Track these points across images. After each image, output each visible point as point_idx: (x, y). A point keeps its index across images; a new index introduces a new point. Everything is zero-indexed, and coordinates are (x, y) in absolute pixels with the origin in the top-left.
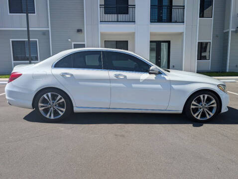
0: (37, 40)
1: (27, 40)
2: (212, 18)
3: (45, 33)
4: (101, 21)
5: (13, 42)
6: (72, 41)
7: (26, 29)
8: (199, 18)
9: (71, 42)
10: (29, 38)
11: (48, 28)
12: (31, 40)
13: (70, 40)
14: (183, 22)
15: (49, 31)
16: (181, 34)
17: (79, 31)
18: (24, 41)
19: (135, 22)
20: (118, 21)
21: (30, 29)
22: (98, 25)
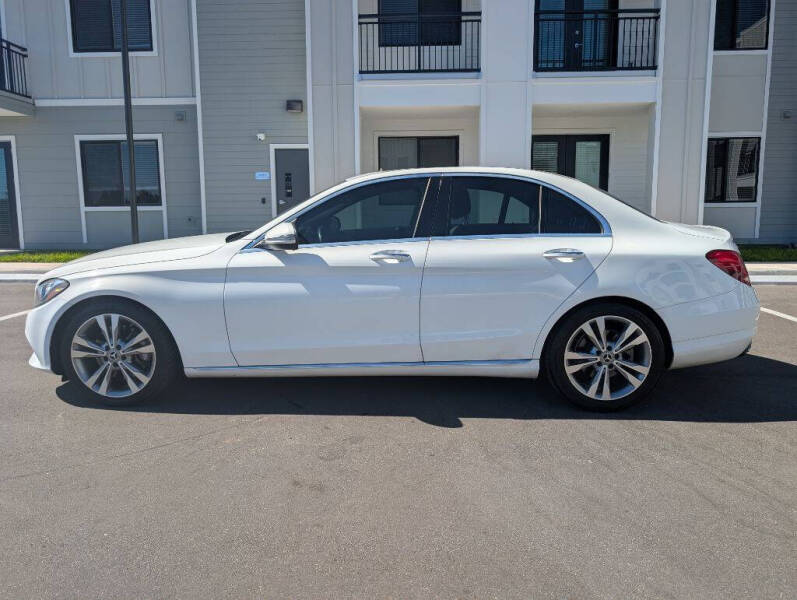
0: (159, 137)
1: (124, 137)
2: (769, 52)
3: (184, 115)
4: (361, 72)
5: (83, 144)
6: (270, 139)
7: (121, 102)
8: (711, 52)
9: (266, 144)
10: (130, 132)
11: (194, 96)
12: (136, 137)
13: (261, 136)
14: (654, 68)
15: (195, 106)
16: (648, 109)
17: (294, 105)
18: (118, 142)
19: (478, 70)
20: (419, 71)
21: (134, 102)
22: (353, 84)
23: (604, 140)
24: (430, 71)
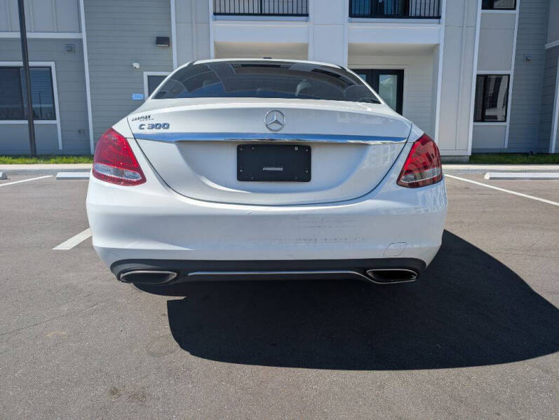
0: (52, 64)
1: (21, 64)
2: (517, 12)
3: (73, 47)
4: (215, 14)
6: (144, 67)
7: (18, 35)
8: (480, 11)
9: (141, 71)
10: (26, 60)
11: (80, 32)
12: (31, 64)
13: (136, 65)
14: (439, 17)
15: (81, 40)
16: (432, 51)
17: (164, 41)
18: (18, 68)
19: (307, 15)
20: (261, 14)
21: (29, 35)
22: (209, 23)
23: (400, 74)
24: (269, 15)
